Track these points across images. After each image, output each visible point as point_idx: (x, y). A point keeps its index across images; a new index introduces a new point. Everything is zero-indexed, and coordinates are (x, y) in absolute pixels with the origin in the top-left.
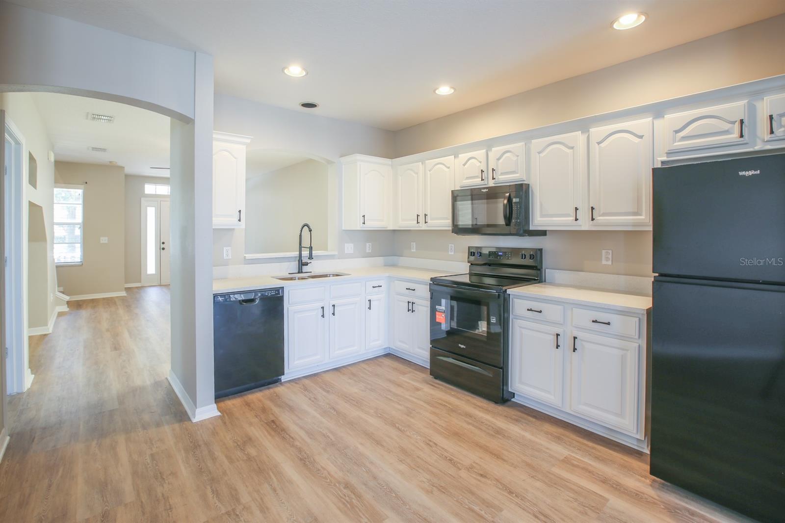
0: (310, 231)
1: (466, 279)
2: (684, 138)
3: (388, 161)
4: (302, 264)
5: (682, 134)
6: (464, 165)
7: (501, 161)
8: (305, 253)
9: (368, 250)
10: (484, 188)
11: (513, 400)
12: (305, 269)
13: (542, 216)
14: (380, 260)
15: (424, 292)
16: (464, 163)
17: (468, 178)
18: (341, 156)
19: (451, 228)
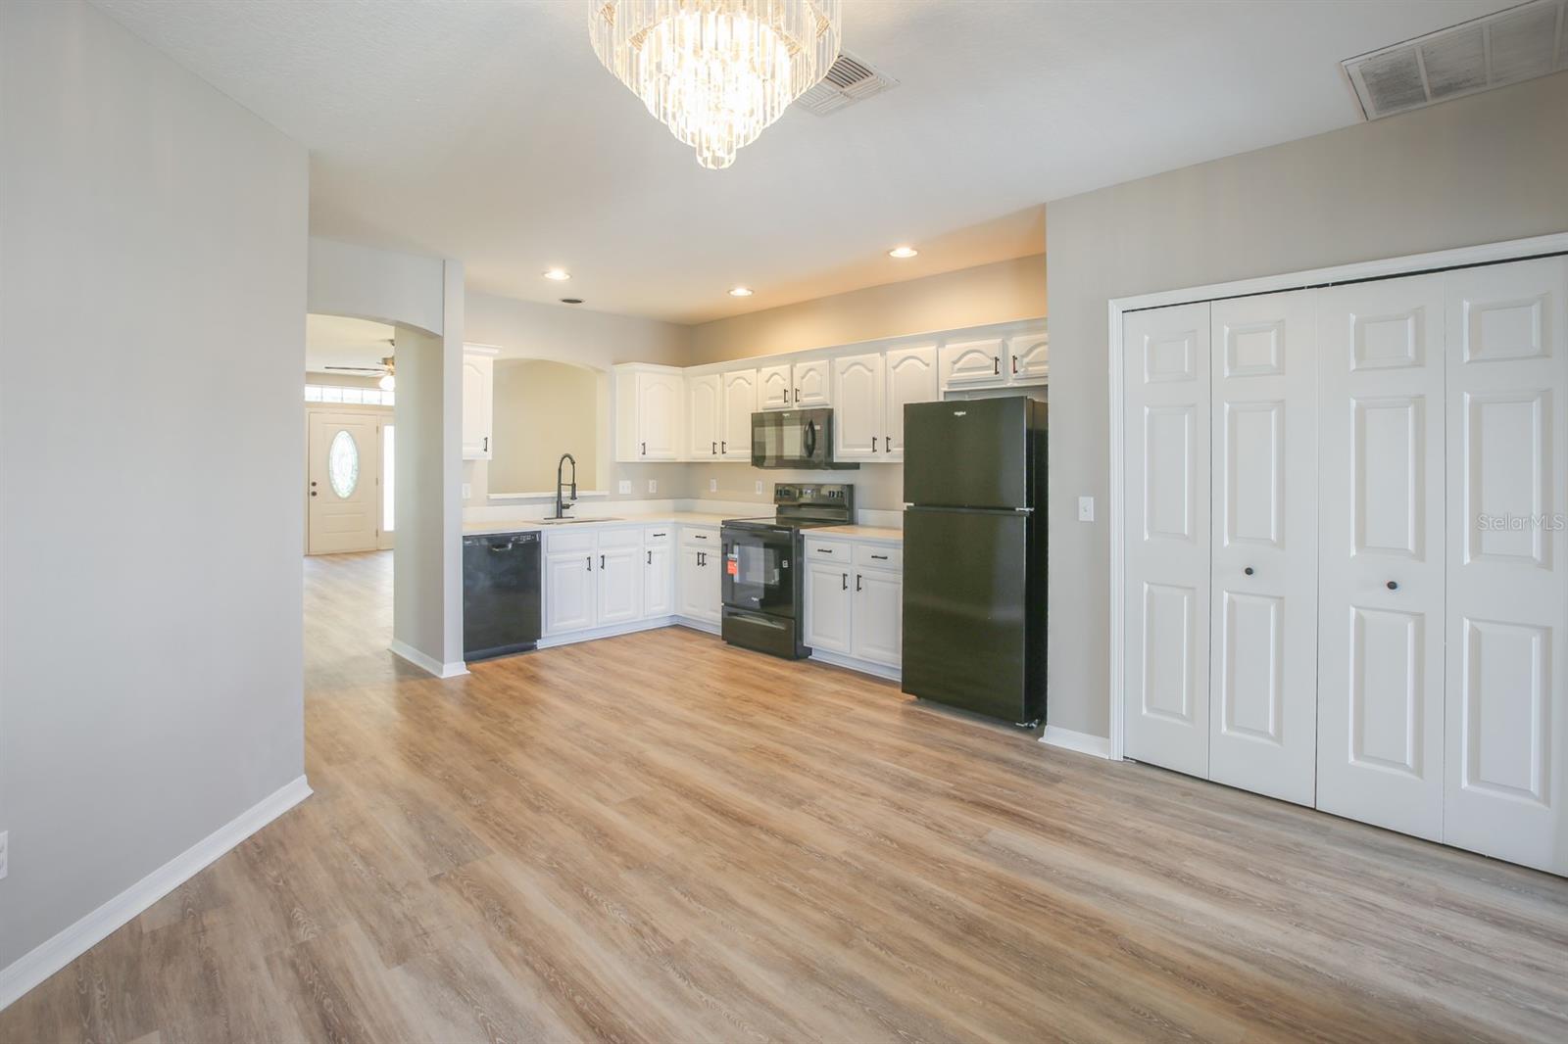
0: (573, 463)
1: (774, 522)
2: (960, 370)
3: (678, 370)
4: (561, 507)
5: (958, 366)
6: (767, 381)
7: (804, 380)
8: (566, 493)
9: (652, 490)
10: (786, 412)
11: (810, 657)
12: (565, 512)
13: (844, 447)
14: (668, 504)
15: (715, 539)
16: (766, 379)
17: (771, 398)
18: (616, 363)
19: (750, 460)
